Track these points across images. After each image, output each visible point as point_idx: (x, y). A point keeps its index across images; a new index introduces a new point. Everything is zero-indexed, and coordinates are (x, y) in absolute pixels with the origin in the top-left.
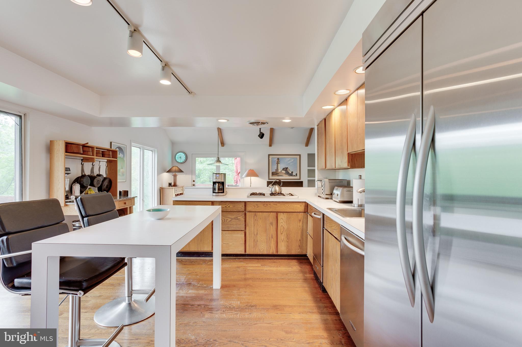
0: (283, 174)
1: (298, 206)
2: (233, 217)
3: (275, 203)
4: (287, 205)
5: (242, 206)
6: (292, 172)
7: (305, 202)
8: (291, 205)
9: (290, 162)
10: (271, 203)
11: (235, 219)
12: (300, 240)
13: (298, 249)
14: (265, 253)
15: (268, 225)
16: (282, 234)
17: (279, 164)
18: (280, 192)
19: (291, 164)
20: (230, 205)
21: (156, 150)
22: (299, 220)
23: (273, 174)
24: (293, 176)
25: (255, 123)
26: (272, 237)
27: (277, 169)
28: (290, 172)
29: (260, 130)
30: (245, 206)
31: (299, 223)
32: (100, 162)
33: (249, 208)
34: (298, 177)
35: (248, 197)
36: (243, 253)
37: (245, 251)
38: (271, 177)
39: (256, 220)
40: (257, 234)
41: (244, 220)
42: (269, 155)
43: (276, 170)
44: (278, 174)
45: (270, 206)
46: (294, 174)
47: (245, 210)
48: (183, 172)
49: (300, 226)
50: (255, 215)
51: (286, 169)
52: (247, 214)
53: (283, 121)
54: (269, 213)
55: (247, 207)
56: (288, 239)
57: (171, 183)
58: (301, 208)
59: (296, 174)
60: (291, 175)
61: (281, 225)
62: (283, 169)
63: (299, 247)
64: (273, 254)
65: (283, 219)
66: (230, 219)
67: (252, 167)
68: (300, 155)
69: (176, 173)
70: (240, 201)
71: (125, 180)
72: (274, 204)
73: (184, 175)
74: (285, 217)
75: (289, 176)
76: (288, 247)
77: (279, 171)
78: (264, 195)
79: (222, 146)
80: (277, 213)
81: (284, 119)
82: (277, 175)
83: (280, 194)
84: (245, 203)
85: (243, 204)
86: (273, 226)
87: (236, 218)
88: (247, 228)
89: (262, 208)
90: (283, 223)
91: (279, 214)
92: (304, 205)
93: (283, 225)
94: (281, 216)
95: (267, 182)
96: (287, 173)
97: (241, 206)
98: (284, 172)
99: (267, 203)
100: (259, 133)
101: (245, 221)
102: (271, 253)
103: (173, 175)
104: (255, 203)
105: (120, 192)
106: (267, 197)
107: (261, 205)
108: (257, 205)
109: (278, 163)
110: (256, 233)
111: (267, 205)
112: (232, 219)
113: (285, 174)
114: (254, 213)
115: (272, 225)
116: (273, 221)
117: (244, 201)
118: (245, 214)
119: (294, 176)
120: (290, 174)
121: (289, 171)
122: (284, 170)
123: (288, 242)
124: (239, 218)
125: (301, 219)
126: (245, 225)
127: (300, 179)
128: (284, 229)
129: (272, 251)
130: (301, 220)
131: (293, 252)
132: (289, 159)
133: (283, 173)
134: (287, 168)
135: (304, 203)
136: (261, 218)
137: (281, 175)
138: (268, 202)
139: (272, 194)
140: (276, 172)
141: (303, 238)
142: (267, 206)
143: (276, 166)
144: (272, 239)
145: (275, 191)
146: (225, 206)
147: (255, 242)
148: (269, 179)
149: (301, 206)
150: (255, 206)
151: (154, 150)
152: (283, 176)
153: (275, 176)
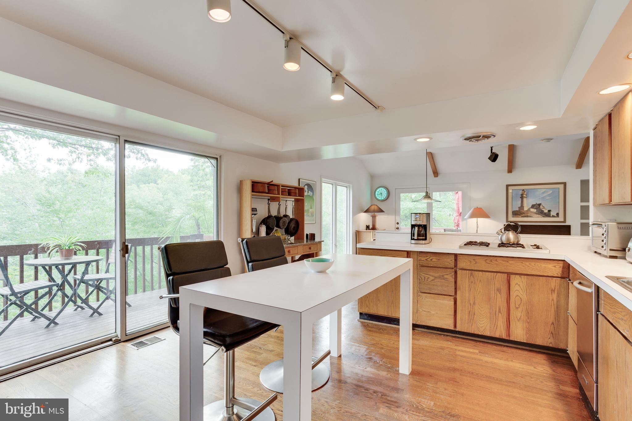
0: (533, 214)
1: (550, 266)
2: (437, 275)
3: (505, 259)
4: (527, 263)
5: (451, 260)
6: (549, 211)
7: (564, 260)
8: (534, 265)
9: (545, 195)
10: (498, 259)
11: (439, 277)
12: (553, 323)
13: (550, 338)
14: (488, 334)
15: (493, 292)
16: (517, 308)
17: (525, 199)
18: (516, 241)
19: (548, 198)
20: (433, 258)
21: (351, 185)
22: (552, 290)
23: (515, 214)
24: (550, 217)
25: (473, 137)
26: (500, 311)
27: (522, 206)
28: (546, 211)
29: (492, 149)
30: (456, 260)
31: (552, 294)
32: (286, 201)
33: (461, 264)
34: (561, 218)
35: (461, 247)
36: (452, 328)
37: (455, 326)
38: (511, 219)
39: (472, 282)
40: (474, 304)
41: (453, 280)
42: (508, 186)
43: (519, 207)
44: (524, 213)
45: (497, 263)
46: (553, 213)
47: (456, 266)
48: (384, 212)
49: (553, 300)
50: (471, 274)
51: (537, 206)
52: (459, 272)
53: (522, 129)
54: (495, 274)
55: (458, 263)
56: (528, 318)
57: (369, 225)
58: (557, 270)
59: (558, 214)
60: (548, 215)
61: (515, 294)
62: (533, 206)
63: (551, 335)
64: (501, 338)
65: (519, 285)
66: (432, 278)
67: (479, 205)
68: (566, 182)
69: (376, 214)
70: (448, 253)
71: (314, 221)
72: (503, 261)
73: (386, 216)
74: (524, 282)
75: (544, 217)
76: (528, 331)
77: (526, 209)
78: (487, 245)
79: (435, 177)
80: (509, 274)
81: (523, 125)
82: (522, 215)
83: (518, 245)
84: (456, 255)
85: (453, 258)
86: (502, 294)
87: (442, 277)
88: (458, 292)
89: (482, 265)
90: (521, 291)
91: (512, 277)
92: (562, 265)
93: (520, 295)
94: (515, 280)
95: (504, 225)
96: (541, 213)
97: (449, 260)
98: (534, 210)
99: (491, 258)
100: (489, 154)
101: (456, 282)
102: (497, 335)
103: (371, 216)
104: (472, 257)
105: (307, 235)
106: (493, 249)
107: (481, 261)
108: (474, 260)
109: (522, 197)
110: (472, 302)
111: (492, 261)
112: (436, 278)
113: (536, 214)
114: (470, 272)
115: (500, 293)
116: (502, 287)
117: (454, 254)
118: (456, 272)
119: (553, 216)
121: (544, 210)
122: (535, 207)
123: (528, 323)
124: (446, 276)
125: (555, 289)
126: (456, 289)
127: (565, 222)
128: (521, 300)
129: (500, 333)
130: (554, 291)
131: (539, 342)
132: (544, 190)
133: (532, 212)
134: (540, 205)
135: (562, 262)
136: (480, 281)
137: (529, 215)
138: (493, 256)
139: (502, 245)
140: (519, 211)
141: (559, 321)
142: (492, 263)
143: (520, 202)
144: (500, 314)
145: (508, 239)
146: (426, 258)
147: (472, 315)
148: (508, 221)
149: (555, 266)
150: (470, 262)
151: (349, 186)
152: (533, 217)
153: (517, 217)
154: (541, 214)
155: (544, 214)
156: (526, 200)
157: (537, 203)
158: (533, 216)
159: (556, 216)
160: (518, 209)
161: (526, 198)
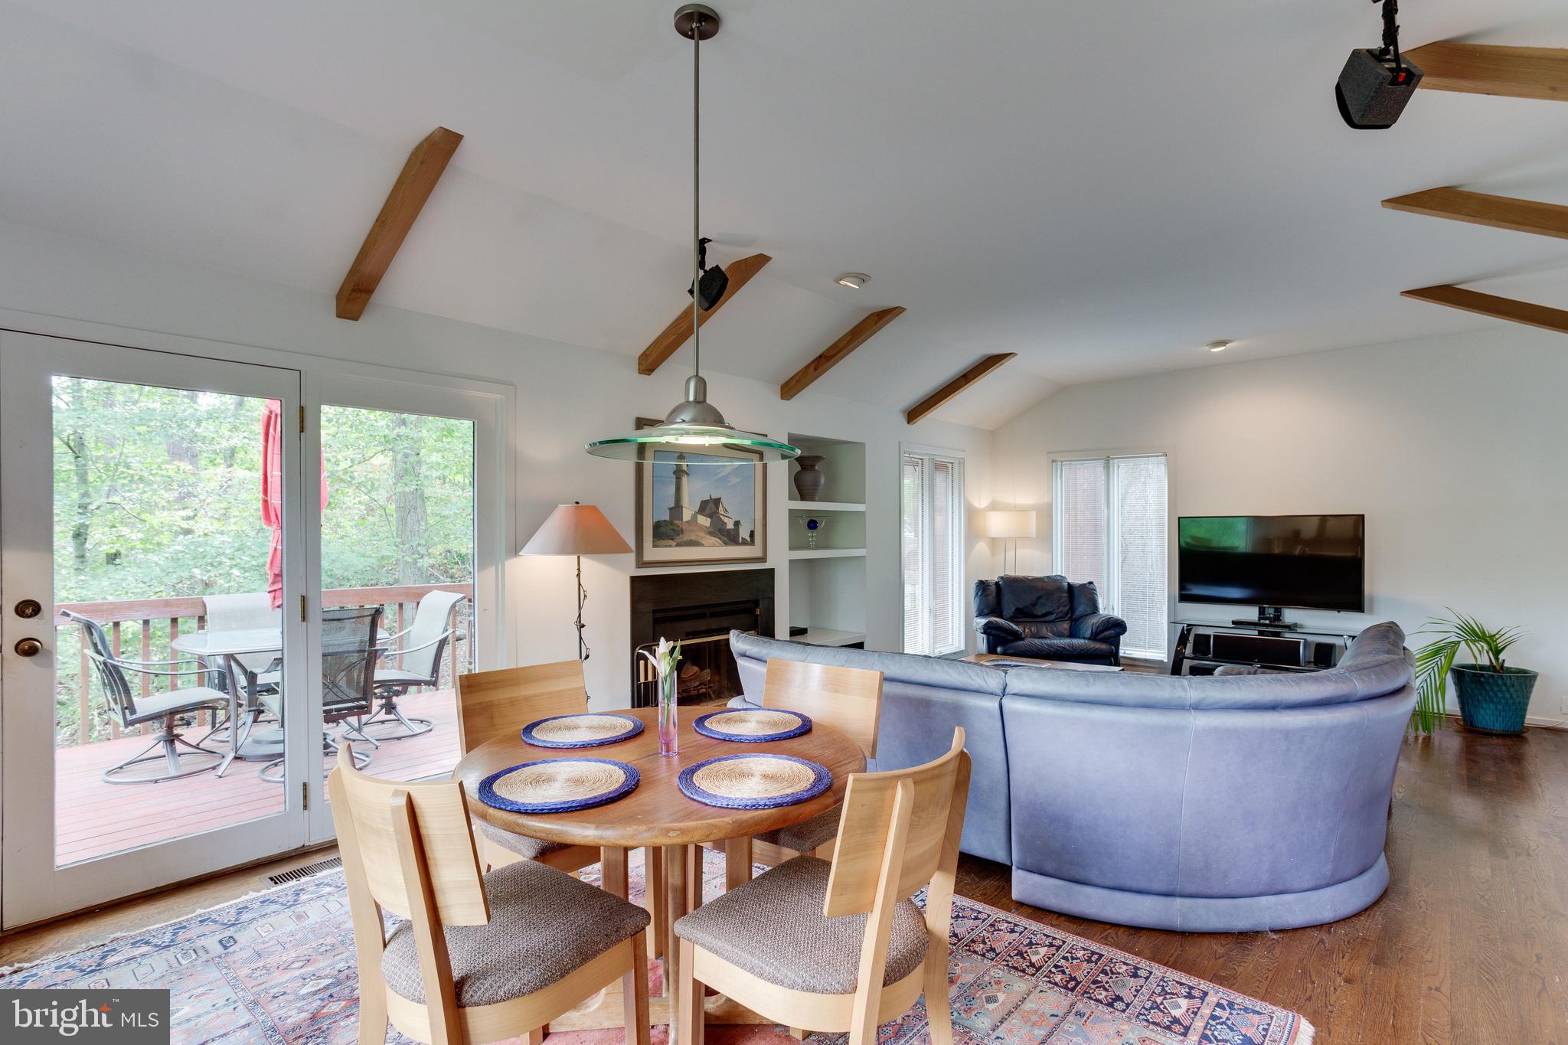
0: (702, 534)
6: (737, 524)
17: (685, 479)
19: (734, 480)
23: (660, 533)
24: (739, 544)
27: (677, 509)
28: (730, 526)
34: (758, 548)
38: (651, 553)
43: (670, 509)
44: (683, 532)
46: (744, 533)
51: (712, 507)
59: (752, 535)
60: (731, 537)
62: (703, 508)
75: (726, 544)
77: (687, 515)
79: (339, 316)
82: (679, 539)
95: (634, 579)
98: (704, 521)
113: (711, 534)
119: (744, 543)
120: (729, 531)
121: (726, 520)
122: (708, 511)
127: (763, 559)
133: (702, 528)
134: (717, 501)
137: (693, 538)
140: (671, 523)
143: (673, 490)
148: (641, 563)
152: (703, 545)
153: (666, 546)
154: (720, 536)
155: (725, 533)
156: (688, 482)
157: (713, 497)
158: (703, 542)
159: (749, 539)
160: (667, 518)
161: (687, 474)
